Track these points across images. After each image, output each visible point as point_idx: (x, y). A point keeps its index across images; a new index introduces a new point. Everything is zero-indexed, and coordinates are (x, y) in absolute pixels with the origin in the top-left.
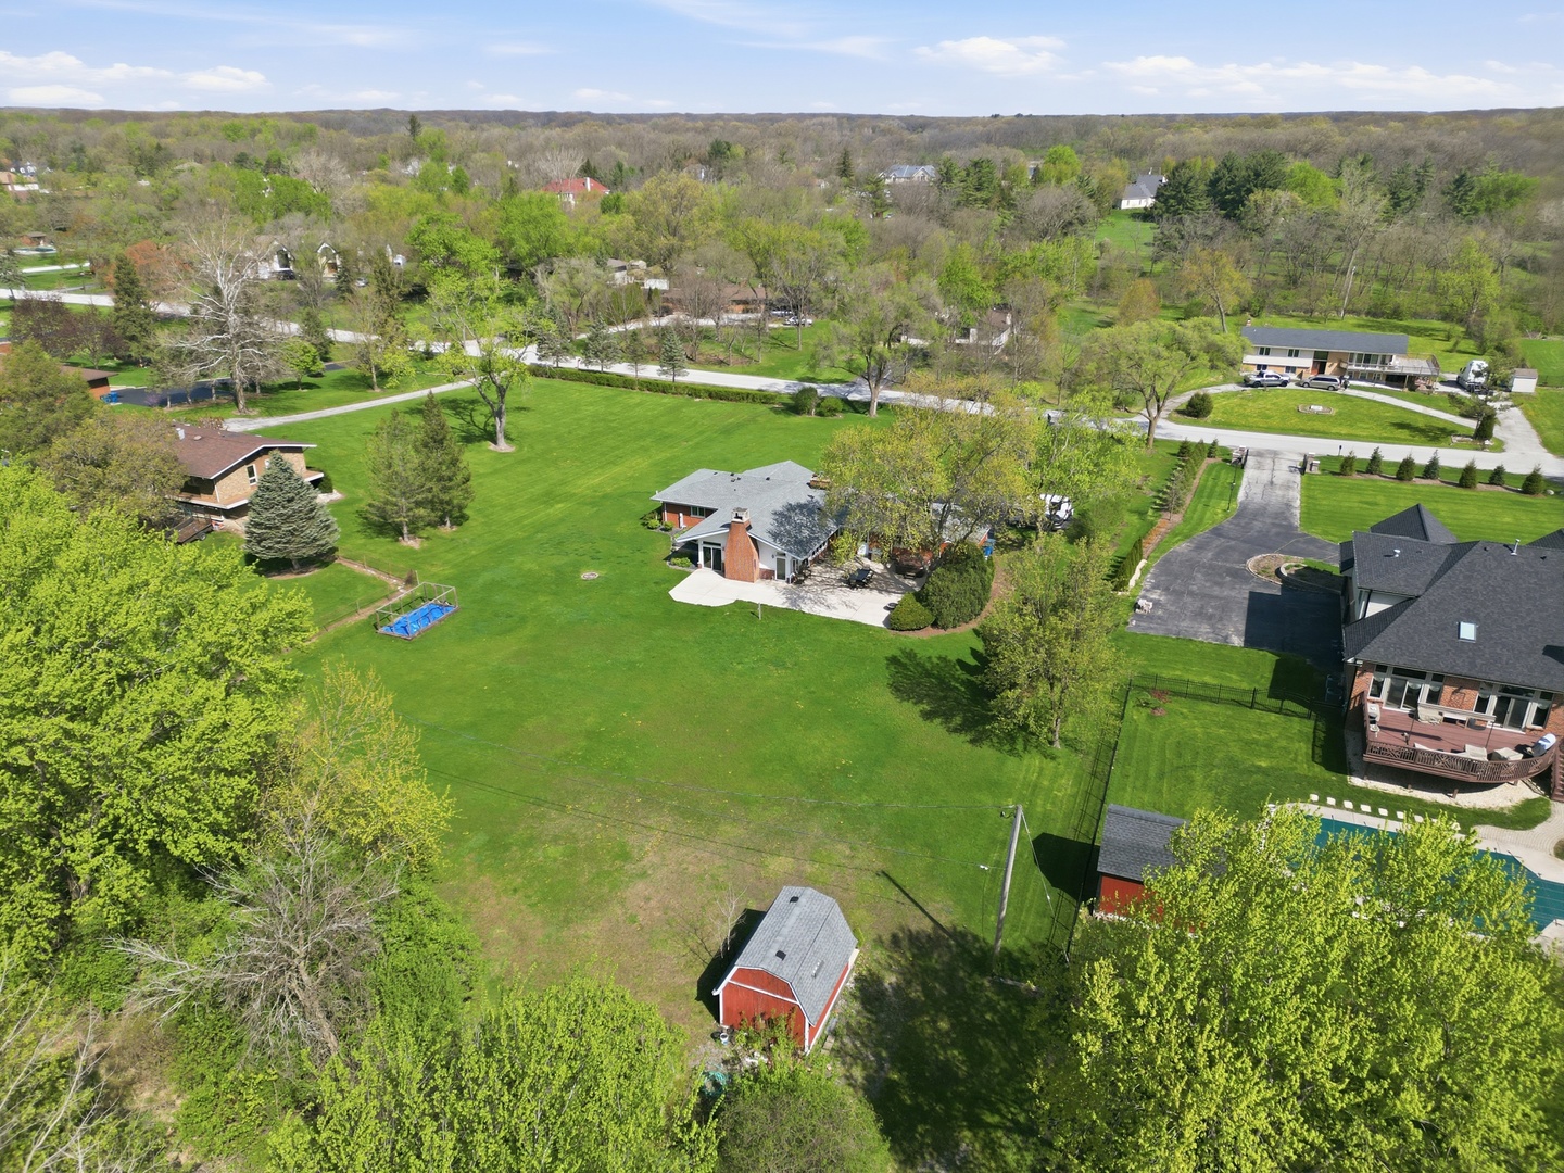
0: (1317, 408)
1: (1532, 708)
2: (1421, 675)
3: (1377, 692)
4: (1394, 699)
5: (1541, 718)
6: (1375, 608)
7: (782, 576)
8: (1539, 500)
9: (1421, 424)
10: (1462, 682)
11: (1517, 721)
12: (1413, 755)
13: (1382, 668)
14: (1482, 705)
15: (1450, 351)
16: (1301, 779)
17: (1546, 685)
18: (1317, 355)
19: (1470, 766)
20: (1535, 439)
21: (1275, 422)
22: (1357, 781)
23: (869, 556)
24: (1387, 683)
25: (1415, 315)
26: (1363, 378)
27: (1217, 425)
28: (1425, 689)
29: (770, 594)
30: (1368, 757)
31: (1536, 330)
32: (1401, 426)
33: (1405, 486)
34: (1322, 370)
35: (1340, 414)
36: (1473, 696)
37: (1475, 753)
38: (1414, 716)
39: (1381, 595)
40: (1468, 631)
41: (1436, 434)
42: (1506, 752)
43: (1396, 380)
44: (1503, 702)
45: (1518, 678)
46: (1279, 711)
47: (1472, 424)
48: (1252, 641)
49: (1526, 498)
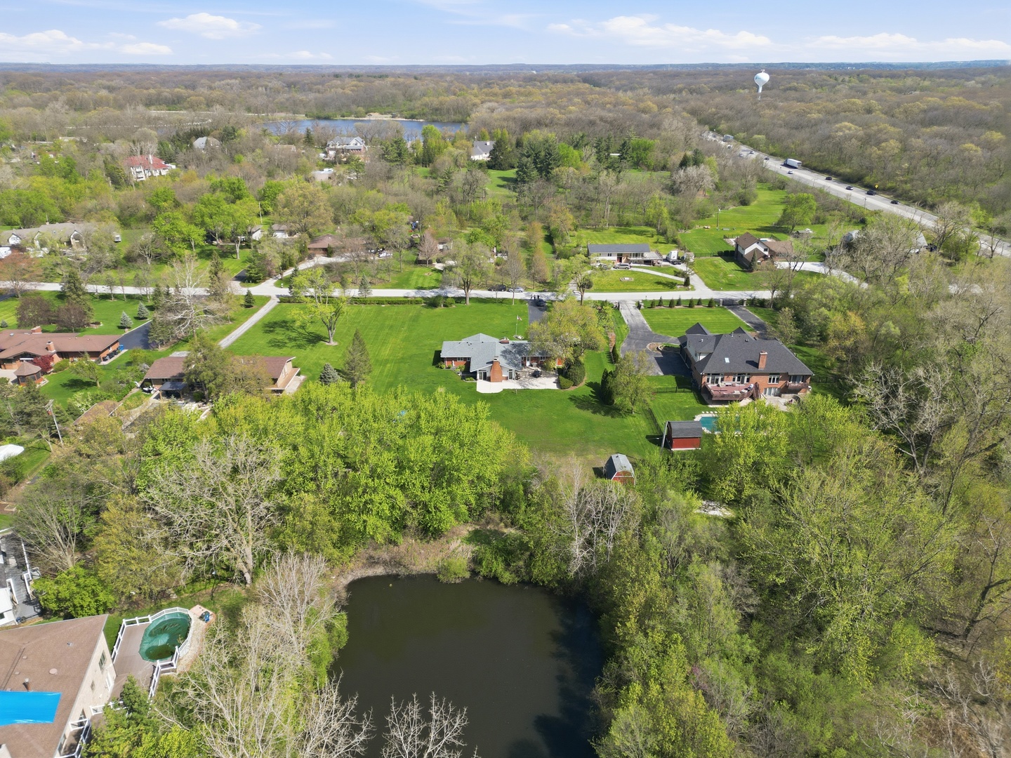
0: (627, 279)
1: (746, 378)
2: (718, 374)
3: (708, 381)
4: (712, 383)
5: (748, 380)
6: (702, 357)
7: (511, 378)
8: (714, 309)
9: (664, 282)
10: (728, 374)
11: (742, 382)
12: (724, 396)
13: (709, 374)
14: (734, 380)
15: (656, 243)
16: (697, 408)
17: (749, 372)
18: (618, 255)
19: (737, 396)
20: (703, 284)
21: (616, 287)
22: (711, 406)
23: (531, 365)
24: (710, 378)
25: (635, 225)
26: (636, 263)
27: (596, 291)
28: (720, 378)
29: (513, 385)
30: (714, 399)
31: (682, 229)
32: (659, 283)
33: (673, 309)
34: (621, 261)
35: (635, 280)
36: (732, 377)
37: (737, 392)
38: (718, 386)
39: (704, 354)
40: (727, 360)
41: (671, 286)
42: (743, 391)
43: (648, 262)
44: (739, 378)
45: (742, 371)
46: (684, 392)
47: (683, 280)
48: (666, 373)
49: (710, 309)
